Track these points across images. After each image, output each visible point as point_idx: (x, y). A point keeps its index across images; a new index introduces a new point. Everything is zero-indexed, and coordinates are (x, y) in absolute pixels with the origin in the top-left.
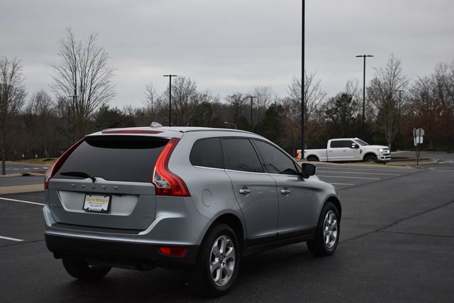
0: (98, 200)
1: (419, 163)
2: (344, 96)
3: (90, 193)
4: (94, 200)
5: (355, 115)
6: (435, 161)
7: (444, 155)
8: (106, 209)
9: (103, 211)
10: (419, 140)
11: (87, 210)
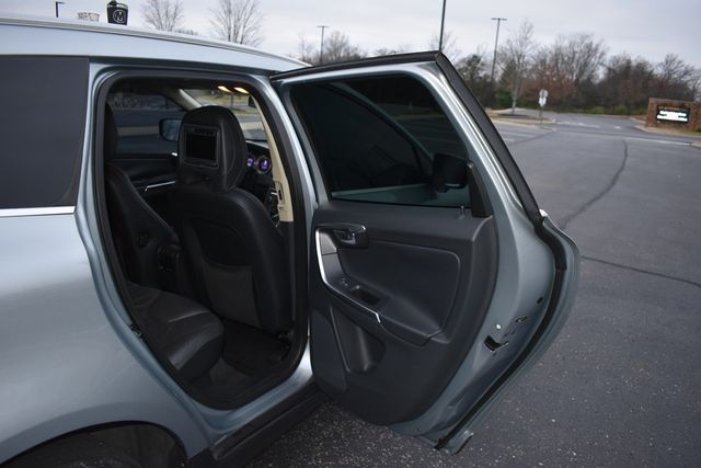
1: (544, 122)
2: (475, 57)
5: (482, 74)
6: (554, 121)
7: (555, 114)
10: (542, 101)
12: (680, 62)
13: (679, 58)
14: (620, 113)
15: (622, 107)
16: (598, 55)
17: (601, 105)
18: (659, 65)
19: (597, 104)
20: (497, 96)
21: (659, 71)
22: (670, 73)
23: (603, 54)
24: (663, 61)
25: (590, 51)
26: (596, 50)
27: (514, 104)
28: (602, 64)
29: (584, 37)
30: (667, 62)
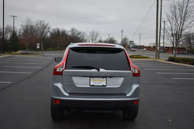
0: (98, 80)
3: (93, 77)
4: (96, 80)
8: (105, 84)
9: (103, 86)
10: (38, 47)
11: (93, 86)
12: (76, 30)
13: (76, 29)
14: (59, 49)
15: (59, 47)
16: (47, 28)
17: (51, 47)
18: (70, 31)
19: (50, 47)
20: (9, 46)
21: (69, 34)
22: (73, 34)
23: (49, 28)
24: (71, 30)
25: (44, 27)
26: (46, 26)
27: (27, 49)
28: (49, 32)
29: (41, 22)
30: (72, 30)
